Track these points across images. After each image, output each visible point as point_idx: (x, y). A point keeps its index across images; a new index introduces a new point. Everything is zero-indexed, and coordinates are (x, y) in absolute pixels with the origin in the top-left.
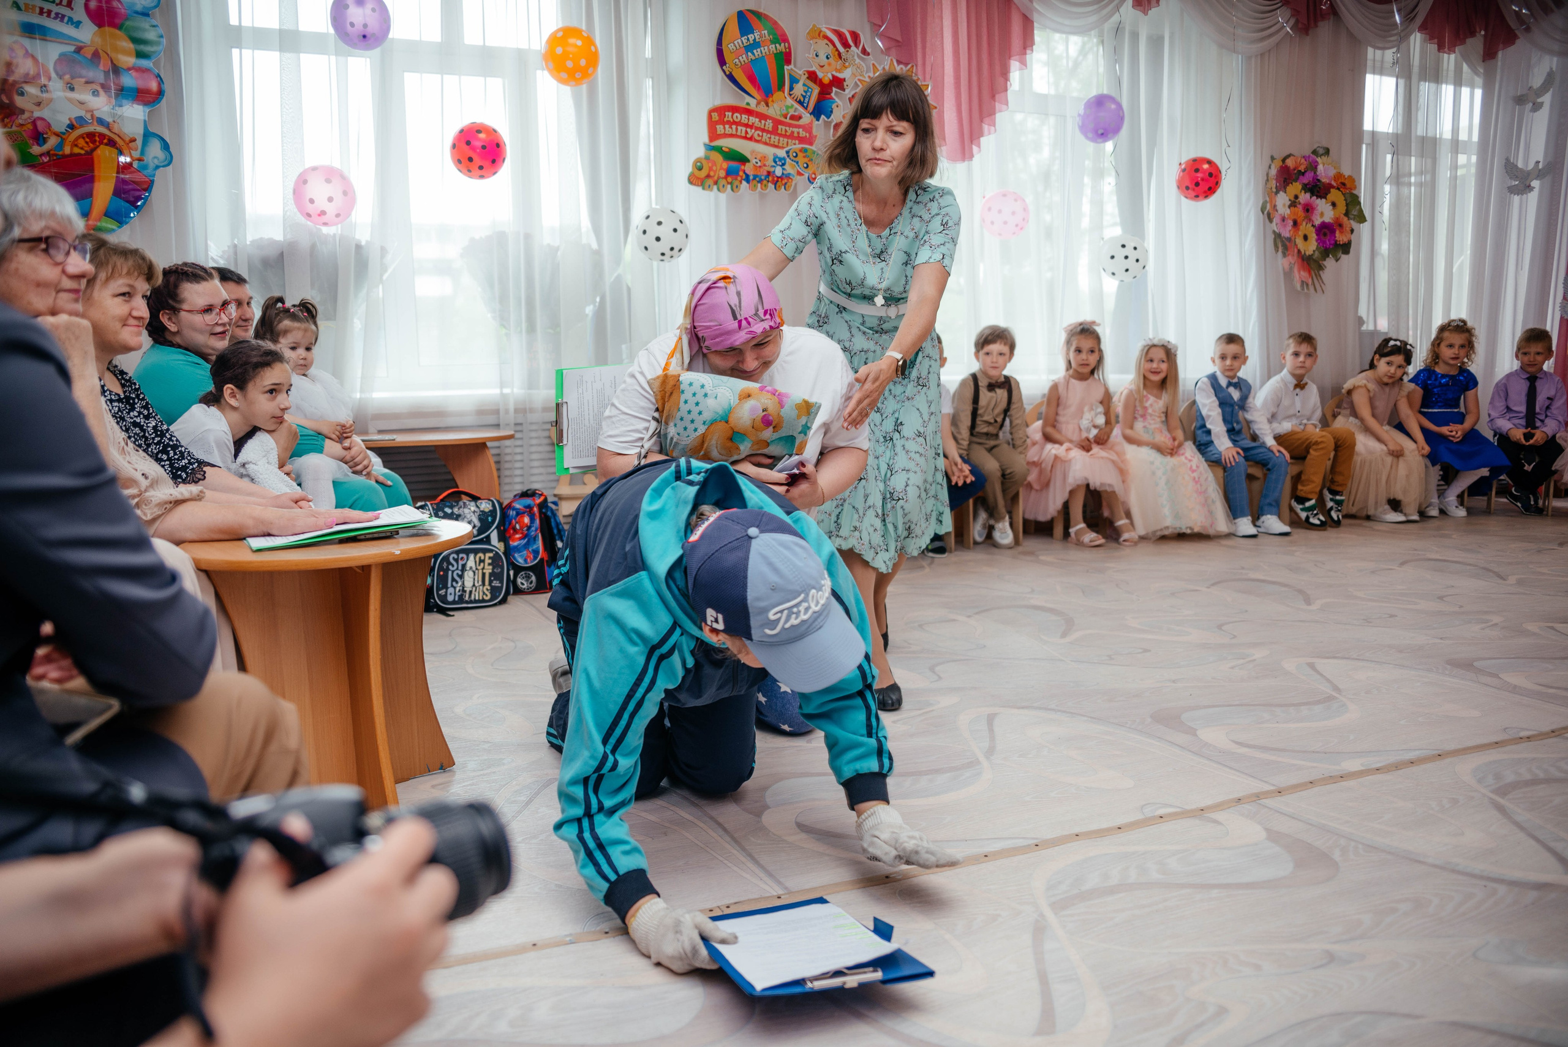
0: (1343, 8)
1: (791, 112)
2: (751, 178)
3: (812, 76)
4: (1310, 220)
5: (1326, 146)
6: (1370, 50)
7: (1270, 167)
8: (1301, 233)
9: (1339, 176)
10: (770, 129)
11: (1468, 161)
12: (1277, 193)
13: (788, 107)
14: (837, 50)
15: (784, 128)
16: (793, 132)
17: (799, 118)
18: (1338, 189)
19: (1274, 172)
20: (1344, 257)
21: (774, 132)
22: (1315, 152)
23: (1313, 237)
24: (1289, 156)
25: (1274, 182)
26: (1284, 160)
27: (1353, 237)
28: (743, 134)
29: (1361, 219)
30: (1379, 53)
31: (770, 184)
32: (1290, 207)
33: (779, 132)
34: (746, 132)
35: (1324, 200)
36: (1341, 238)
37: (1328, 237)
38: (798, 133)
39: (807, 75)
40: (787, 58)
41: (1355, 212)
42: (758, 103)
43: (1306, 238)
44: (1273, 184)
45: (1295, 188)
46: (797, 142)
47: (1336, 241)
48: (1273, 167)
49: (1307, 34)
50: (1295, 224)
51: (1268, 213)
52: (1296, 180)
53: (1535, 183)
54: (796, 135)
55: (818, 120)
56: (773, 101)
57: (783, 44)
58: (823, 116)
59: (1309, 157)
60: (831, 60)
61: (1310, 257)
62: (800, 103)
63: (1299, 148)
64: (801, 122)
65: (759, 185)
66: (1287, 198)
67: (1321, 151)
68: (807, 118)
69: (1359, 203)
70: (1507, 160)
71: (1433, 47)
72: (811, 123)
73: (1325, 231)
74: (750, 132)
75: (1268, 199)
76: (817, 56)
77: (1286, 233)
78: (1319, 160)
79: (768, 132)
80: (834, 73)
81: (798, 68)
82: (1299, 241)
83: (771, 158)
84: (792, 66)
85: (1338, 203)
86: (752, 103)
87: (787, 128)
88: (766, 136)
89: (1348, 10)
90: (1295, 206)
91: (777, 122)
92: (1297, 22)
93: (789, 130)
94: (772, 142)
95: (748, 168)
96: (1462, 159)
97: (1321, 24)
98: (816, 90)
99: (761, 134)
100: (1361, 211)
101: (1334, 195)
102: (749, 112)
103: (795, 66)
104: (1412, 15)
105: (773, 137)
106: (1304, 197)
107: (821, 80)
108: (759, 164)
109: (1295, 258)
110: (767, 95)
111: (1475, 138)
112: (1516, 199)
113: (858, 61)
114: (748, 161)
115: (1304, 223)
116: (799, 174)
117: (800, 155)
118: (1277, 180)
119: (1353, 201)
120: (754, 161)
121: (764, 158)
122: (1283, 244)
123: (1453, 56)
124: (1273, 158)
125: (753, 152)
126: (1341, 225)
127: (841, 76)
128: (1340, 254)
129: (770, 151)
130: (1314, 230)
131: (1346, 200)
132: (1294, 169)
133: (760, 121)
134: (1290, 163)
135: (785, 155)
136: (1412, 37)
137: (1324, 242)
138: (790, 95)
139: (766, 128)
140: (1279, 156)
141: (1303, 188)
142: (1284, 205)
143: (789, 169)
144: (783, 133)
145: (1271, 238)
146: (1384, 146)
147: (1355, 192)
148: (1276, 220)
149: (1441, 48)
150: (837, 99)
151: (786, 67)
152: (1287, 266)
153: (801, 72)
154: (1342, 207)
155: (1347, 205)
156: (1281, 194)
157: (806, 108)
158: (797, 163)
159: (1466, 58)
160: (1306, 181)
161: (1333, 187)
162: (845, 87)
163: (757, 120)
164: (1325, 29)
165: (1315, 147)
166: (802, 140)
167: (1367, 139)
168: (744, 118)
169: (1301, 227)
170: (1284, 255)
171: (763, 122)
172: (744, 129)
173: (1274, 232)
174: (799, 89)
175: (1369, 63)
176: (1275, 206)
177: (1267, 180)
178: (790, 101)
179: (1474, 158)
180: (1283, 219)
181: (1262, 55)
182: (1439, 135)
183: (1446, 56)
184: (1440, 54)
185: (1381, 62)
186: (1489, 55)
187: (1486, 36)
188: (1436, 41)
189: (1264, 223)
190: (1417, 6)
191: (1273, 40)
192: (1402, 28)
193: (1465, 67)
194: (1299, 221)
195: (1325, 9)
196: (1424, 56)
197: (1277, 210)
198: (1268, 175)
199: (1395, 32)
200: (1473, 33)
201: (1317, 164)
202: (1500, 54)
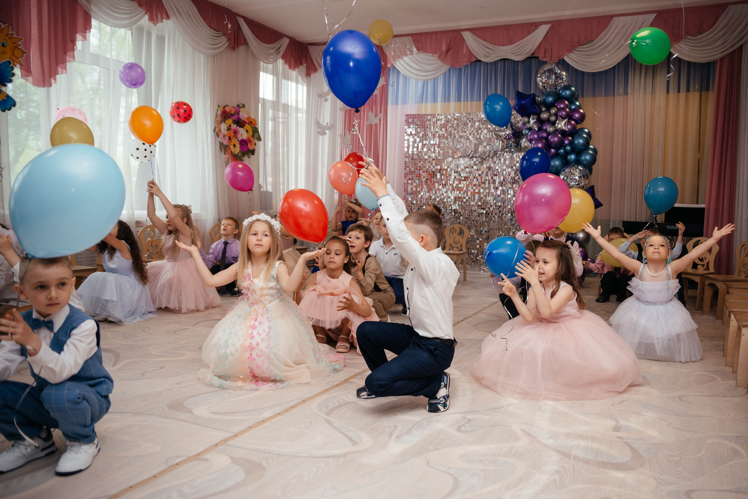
0: (249, 42)
4: (236, 137)
5: (243, 103)
6: (262, 63)
7: (217, 110)
9: (249, 118)
11: (302, 117)
12: (221, 123)
18: (249, 124)
19: (219, 113)
20: (252, 156)
22: (238, 105)
23: (238, 145)
24: (227, 106)
25: (220, 117)
26: (224, 108)
27: (256, 147)
29: (259, 139)
30: (265, 65)
32: (227, 130)
35: (242, 129)
36: (251, 147)
37: (245, 146)
41: (256, 136)
43: (235, 146)
44: (219, 119)
45: (229, 121)
47: (248, 148)
48: (219, 110)
49: (234, 51)
50: (230, 139)
51: (217, 133)
52: (230, 118)
53: (327, 132)
59: (236, 107)
61: (237, 155)
63: (232, 103)
66: (226, 126)
67: (241, 106)
69: (258, 132)
70: (317, 120)
71: (287, 67)
73: (244, 143)
75: (217, 126)
77: (226, 143)
78: (240, 110)
82: (232, 147)
85: (249, 131)
89: (251, 42)
90: (229, 130)
92: (230, 44)
97: (240, 47)
100: (259, 135)
101: (247, 127)
104: (278, 51)
106: (234, 126)
109: (230, 155)
111: (305, 107)
112: (321, 137)
115: (234, 139)
118: (221, 117)
119: (255, 131)
122: (224, 148)
123: (295, 72)
124: (219, 106)
126: (250, 141)
128: (250, 155)
130: (238, 142)
131: (252, 130)
132: (229, 113)
134: (227, 109)
136: (278, 61)
137: (243, 149)
140: (222, 105)
141: (233, 122)
142: (224, 129)
145: (218, 145)
146: (268, 106)
147: (256, 126)
148: (221, 136)
149: (290, 67)
152: (226, 159)
154: (251, 133)
155: (253, 132)
156: (223, 124)
159: (299, 73)
160: (234, 119)
161: (247, 123)
164: (242, 49)
165: (239, 103)
167: (261, 101)
169: (232, 141)
170: (225, 154)
173: (220, 142)
175: (261, 68)
176: (220, 129)
177: (216, 116)
179: (305, 116)
180: (224, 136)
181: (214, 56)
182: (290, 104)
183: (292, 71)
184: (290, 70)
185: (267, 68)
186: (308, 74)
187: (306, 66)
188: (288, 64)
189: (215, 137)
190: (280, 48)
191: (219, 50)
192: (274, 56)
193: (299, 77)
194: (231, 137)
195: (242, 41)
196: (284, 69)
197: (221, 132)
198: (216, 114)
199: (272, 57)
200: (302, 64)
201: (239, 111)
202: (312, 75)
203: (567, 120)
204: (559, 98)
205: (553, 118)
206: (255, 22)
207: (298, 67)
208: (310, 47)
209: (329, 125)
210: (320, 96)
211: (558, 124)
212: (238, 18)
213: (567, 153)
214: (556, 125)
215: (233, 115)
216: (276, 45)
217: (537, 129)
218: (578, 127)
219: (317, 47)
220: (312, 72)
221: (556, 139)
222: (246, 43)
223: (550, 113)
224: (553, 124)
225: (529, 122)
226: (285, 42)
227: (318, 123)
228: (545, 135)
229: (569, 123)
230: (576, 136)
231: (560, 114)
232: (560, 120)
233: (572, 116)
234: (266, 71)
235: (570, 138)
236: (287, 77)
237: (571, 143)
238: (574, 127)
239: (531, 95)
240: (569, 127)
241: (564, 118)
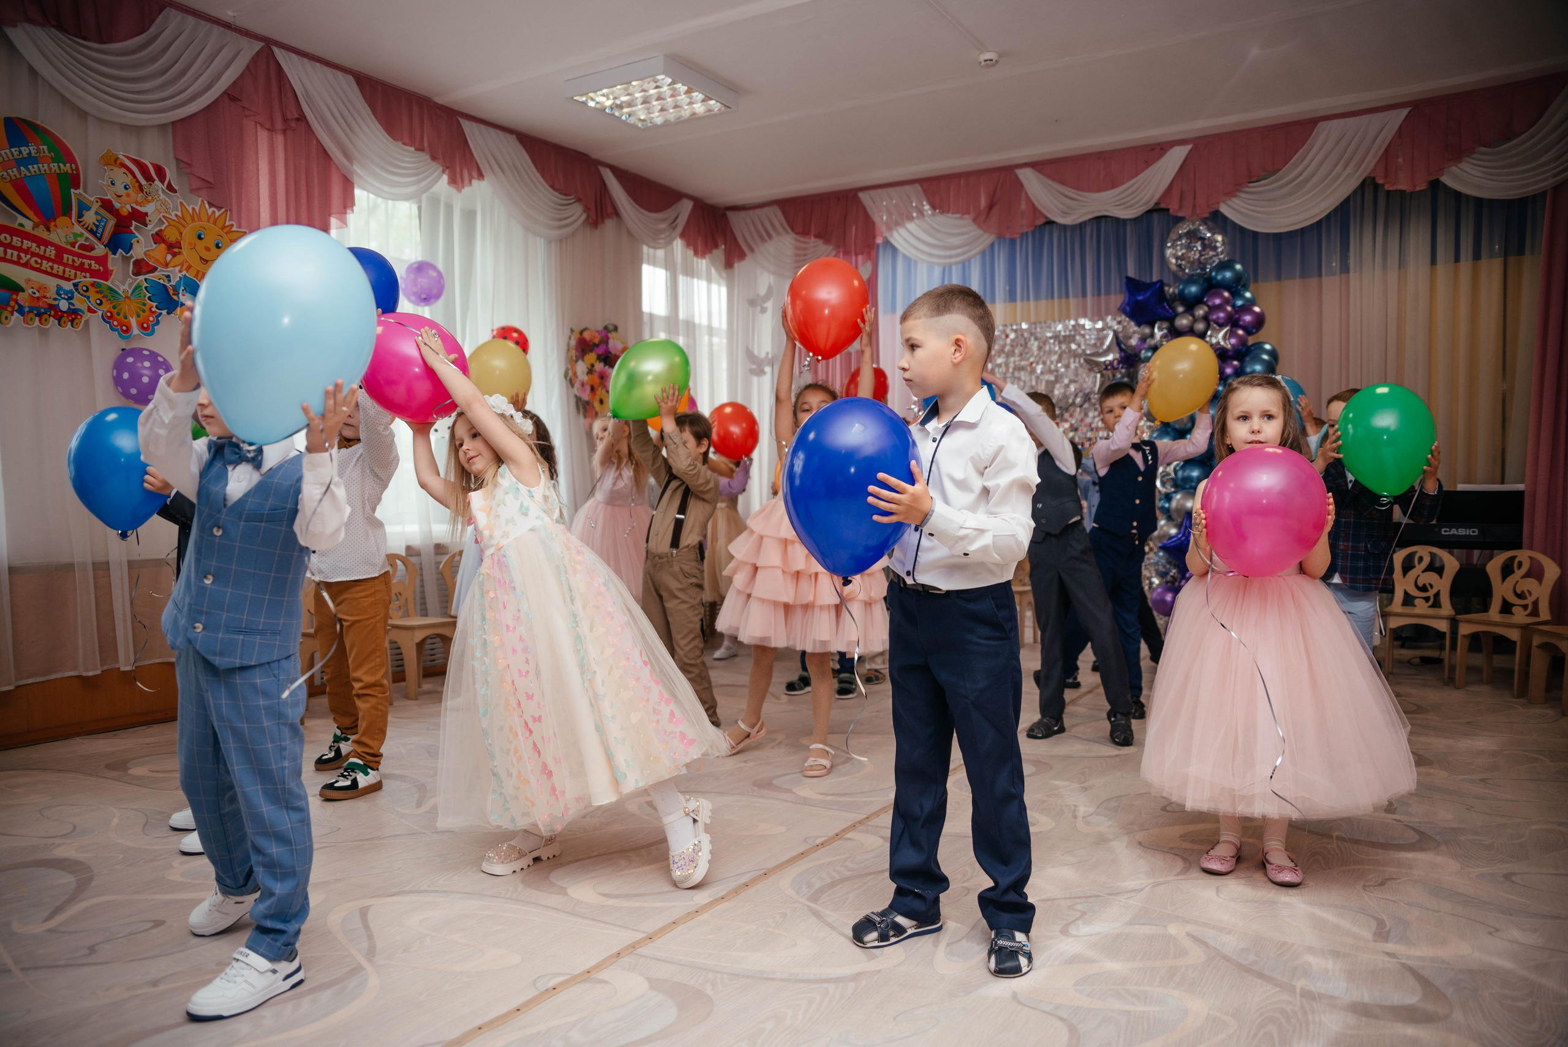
1: (81, 241)
2: (27, 309)
3: (107, 205)
4: (604, 386)
5: (615, 323)
6: (645, 248)
7: (570, 338)
8: (597, 397)
10: (53, 257)
11: (720, 342)
12: (576, 361)
13: (76, 235)
14: (138, 181)
15: (71, 257)
16: (82, 264)
17: (91, 248)
19: (573, 343)
21: (59, 260)
22: (606, 328)
24: (585, 329)
25: (574, 351)
26: (581, 332)
28: (15, 258)
30: (651, 251)
31: (52, 319)
32: (587, 374)
33: (65, 261)
34: (19, 257)
38: (90, 265)
39: (100, 203)
40: (75, 180)
42: (36, 226)
43: (601, 402)
44: (573, 353)
45: (591, 357)
46: (88, 275)
48: (572, 338)
49: (596, 228)
50: (593, 389)
51: (570, 379)
52: (591, 351)
53: (768, 369)
54: (86, 266)
55: (115, 254)
56: (56, 226)
57: (68, 165)
58: (120, 250)
59: (601, 332)
60: (130, 191)
62: (92, 232)
63: (594, 324)
64: (93, 253)
65: (37, 318)
66: (585, 367)
67: (611, 328)
68: (100, 250)
70: (747, 348)
71: (690, 252)
72: (106, 256)
74: (25, 258)
75: (569, 367)
76: (113, 184)
77: (586, 396)
78: (610, 335)
79: (49, 259)
80: (134, 205)
81: (89, 193)
82: (596, 405)
83: (54, 289)
84: (81, 191)
86: (28, 226)
87: (76, 259)
88: (46, 265)
89: (626, 212)
90: (592, 374)
91: (60, 251)
92: (588, 217)
93: (78, 261)
94: (55, 272)
95: (22, 297)
96: (715, 340)
97: (606, 222)
98: (112, 222)
99: (39, 261)
102: (25, 235)
103: (85, 191)
104: (674, 225)
105: (56, 266)
106: (599, 366)
107: (117, 211)
108: (37, 295)
110: (47, 219)
111: (724, 326)
112: (755, 379)
113: (162, 196)
114: (23, 290)
115: (600, 389)
116: (90, 310)
117: (92, 290)
118: (577, 349)
120: (30, 291)
121: (42, 288)
122: (582, 405)
123: (704, 261)
124: (572, 331)
125: (28, 281)
127: (142, 209)
129: (52, 283)
130: (607, 395)
132: (590, 341)
133: (38, 246)
134: (586, 335)
135: (72, 288)
136: (675, 243)
138: (80, 222)
139: (47, 255)
140: (577, 329)
141: (597, 358)
142: (583, 372)
143: (79, 303)
144: (70, 262)
145: (573, 401)
146: (659, 324)
148: (577, 385)
149: (696, 253)
150: (137, 235)
151: (72, 190)
153: (92, 199)
156: (580, 363)
157: (100, 239)
158: (88, 298)
159: (713, 262)
160: (600, 353)
162: (148, 222)
163: (34, 245)
164: (610, 224)
165: (606, 323)
166: (94, 274)
167: (646, 319)
168: (16, 241)
169: (597, 392)
170: (585, 417)
171: (42, 248)
172: (15, 253)
173: (576, 396)
174: (90, 217)
175: (645, 257)
176: (575, 373)
177: (568, 350)
178: (78, 229)
179: (724, 341)
180: (583, 385)
181: (561, 241)
182: (697, 321)
183: (700, 260)
184: (695, 259)
185: (655, 257)
186: (729, 265)
187: (725, 250)
188: (692, 247)
189: (567, 386)
190: (677, 218)
191: (570, 229)
192: (667, 234)
193: (713, 271)
194: (596, 386)
195: (610, 210)
196: (684, 258)
197: (577, 377)
198: (568, 345)
199: (663, 236)
200: (716, 246)
201: (608, 339)
202: (736, 265)
203: (1227, 328)
204: (1211, 286)
205: (1200, 326)
206: (631, 174)
207: (710, 252)
208: (731, 215)
209: (770, 356)
210: (752, 303)
211: (1211, 336)
212: (602, 170)
214: (1207, 338)
215: (597, 346)
216: (670, 213)
218: (1251, 340)
219: (743, 214)
220: (736, 260)
222: (616, 213)
223: (1193, 315)
224: (1201, 335)
225: (1152, 335)
226: (686, 207)
227: (750, 355)
229: (1232, 334)
230: (1247, 359)
231: (1214, 317)
232: (1214, 329)
233: (1238, 320)
234: (654, 263)
235: (1235, 363)
236: (690, 272)
238: (1243, 341)
239: (1155, 283)
240: (1233, 341)
241: (1221, 326)
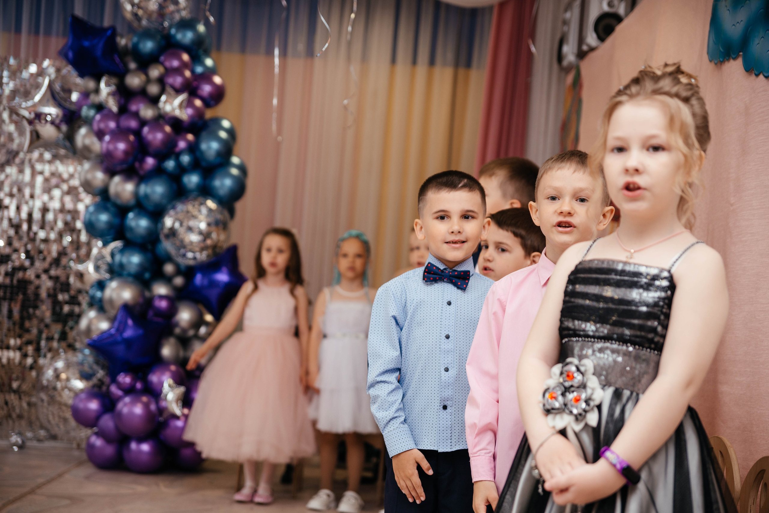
203: (184, 96)
204: (168, 45)
205: (153, 89)
211: (165, 102)
213: (182, 170)
214: (161, 105)
217: (115, 109)
218: (209, 114)
221: (159, 136)
223: (147, 75)
224: (154, 101)
225: (97, 91)
228: (133, 124)
229: (189, 103)
230: (204, 134)
231: (170, 81)
232: (169, 95)
233: (196, 88)
235: (190, 137)
237: (193, 148)
238: (199, 114)
239: (106, 30)
240: (190, 111)
241: (178, 91)
